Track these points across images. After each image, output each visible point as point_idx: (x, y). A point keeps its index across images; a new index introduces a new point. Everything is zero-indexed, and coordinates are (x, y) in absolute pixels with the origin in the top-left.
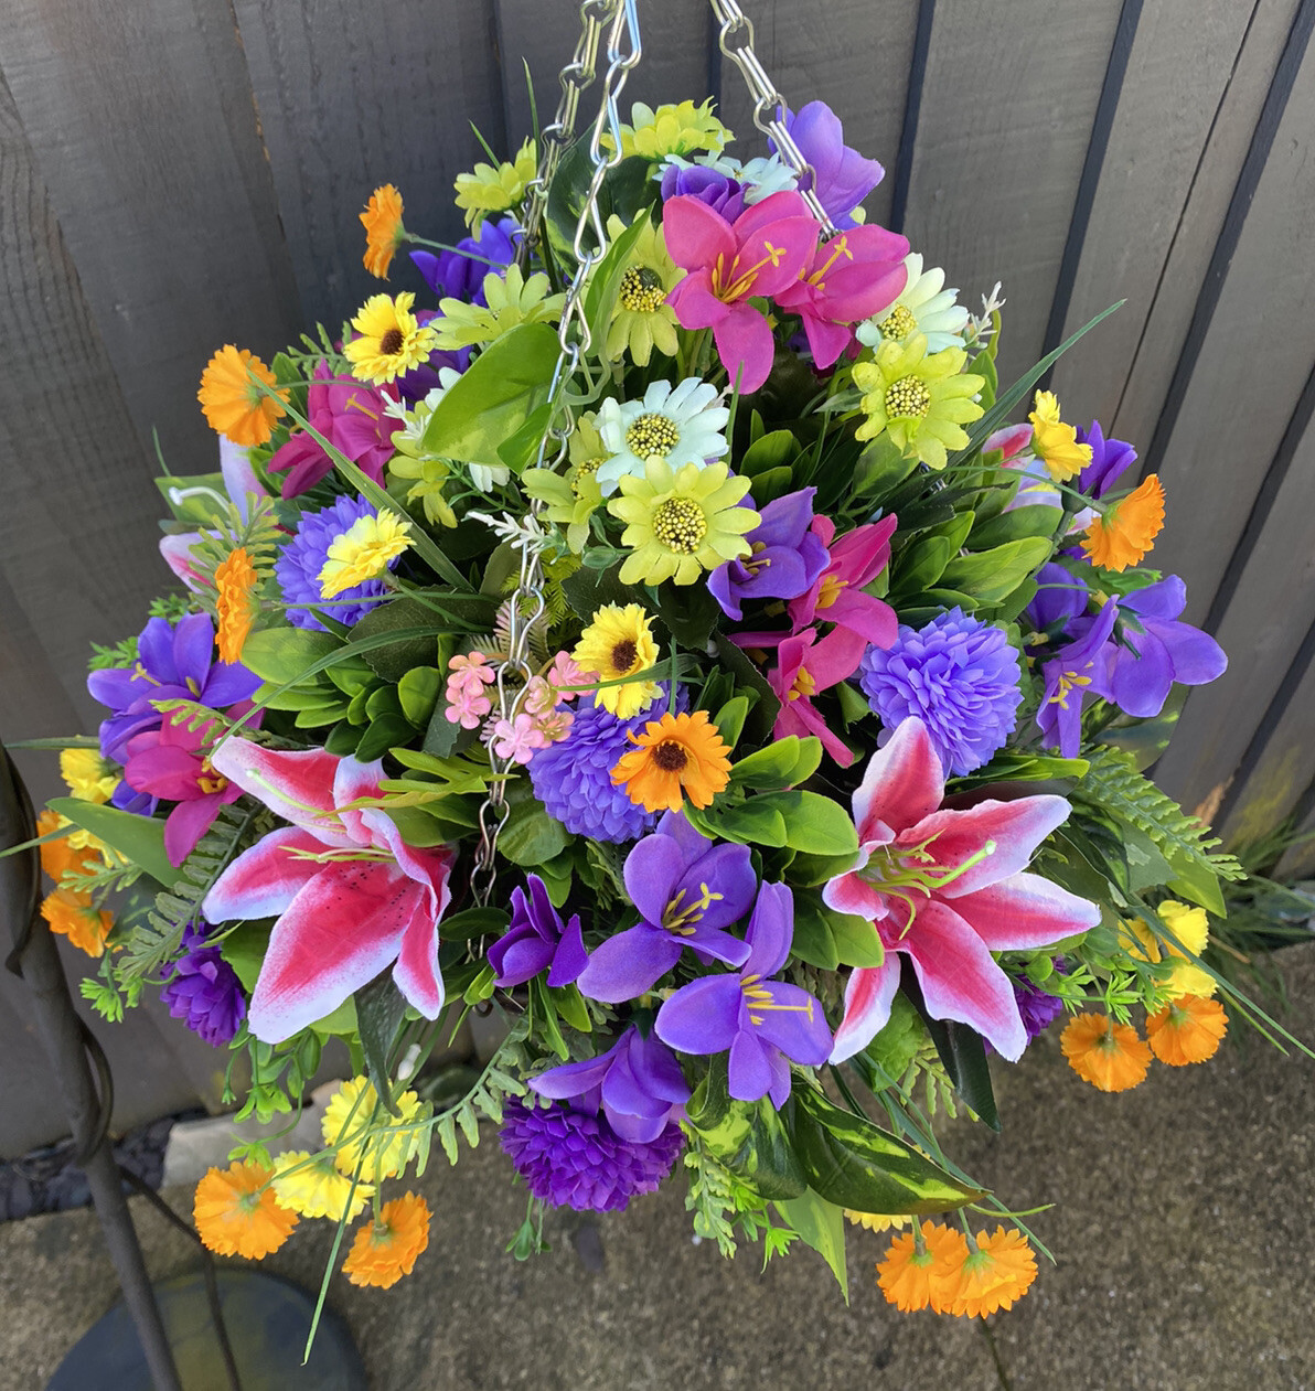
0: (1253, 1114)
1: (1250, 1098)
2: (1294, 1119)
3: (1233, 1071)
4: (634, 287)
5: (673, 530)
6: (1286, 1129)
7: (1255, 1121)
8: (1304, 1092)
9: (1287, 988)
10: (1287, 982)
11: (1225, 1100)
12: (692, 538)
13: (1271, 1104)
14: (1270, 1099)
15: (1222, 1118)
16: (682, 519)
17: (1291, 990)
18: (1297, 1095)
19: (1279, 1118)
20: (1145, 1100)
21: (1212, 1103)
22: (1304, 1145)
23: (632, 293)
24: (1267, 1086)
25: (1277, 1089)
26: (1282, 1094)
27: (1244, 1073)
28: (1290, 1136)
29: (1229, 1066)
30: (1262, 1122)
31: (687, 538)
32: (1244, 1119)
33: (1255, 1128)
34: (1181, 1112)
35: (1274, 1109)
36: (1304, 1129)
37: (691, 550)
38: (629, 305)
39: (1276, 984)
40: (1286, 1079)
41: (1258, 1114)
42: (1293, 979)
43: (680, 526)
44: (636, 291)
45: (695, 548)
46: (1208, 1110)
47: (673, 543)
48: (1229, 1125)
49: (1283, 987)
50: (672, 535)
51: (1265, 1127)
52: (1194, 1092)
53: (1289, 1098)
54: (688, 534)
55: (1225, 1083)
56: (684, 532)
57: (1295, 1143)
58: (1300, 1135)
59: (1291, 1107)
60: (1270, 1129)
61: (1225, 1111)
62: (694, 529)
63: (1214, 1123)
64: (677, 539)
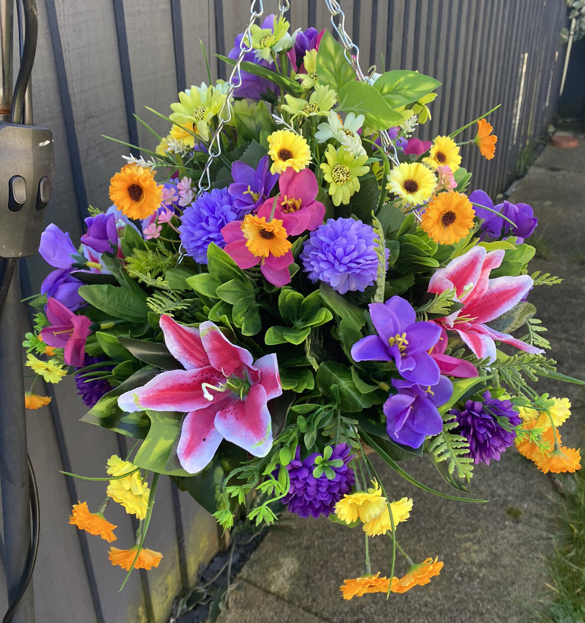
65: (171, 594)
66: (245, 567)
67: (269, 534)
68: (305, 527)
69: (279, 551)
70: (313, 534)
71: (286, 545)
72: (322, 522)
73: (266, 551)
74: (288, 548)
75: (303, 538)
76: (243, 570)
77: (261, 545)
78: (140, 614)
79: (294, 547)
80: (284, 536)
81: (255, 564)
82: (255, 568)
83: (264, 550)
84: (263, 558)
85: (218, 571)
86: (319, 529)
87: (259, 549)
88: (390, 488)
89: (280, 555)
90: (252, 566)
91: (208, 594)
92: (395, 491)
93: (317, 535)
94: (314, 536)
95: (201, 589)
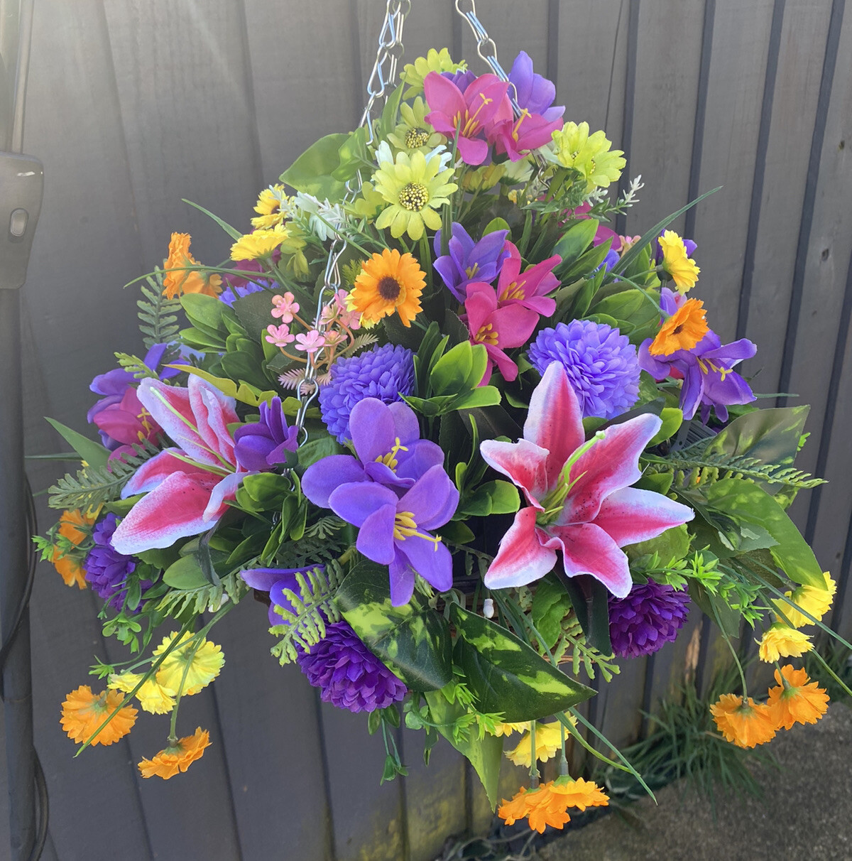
0: (786, 841)
1: (781, 831)
2: (811, 836)
3: (764, 816)
4: (412, 134)
5: (408, 195)
6: (809, 845)
7: (789, 844)
8: (810, 819)
9: (777, 758)
10: (774, 754)
11: (767, 835)
12: (419, 201)
13: (794, 832)
14: (792, 828)
15: (768, 848)
16: (414, 189)
17: (779, 759)
18: (807, 821)
19: (802, 838)
20: (718, 849)
21: (759, 840)
22: (823, 851)
23: (411, 137)
24: (788, 821)
25: (794, 822)
26: (798, 823)
27: (771, 816)
28: (812, 849)
29: (761, 815)
30: (794, 844)
31: (415, 200)
32: (781, 844)
33: (790, 849)
34: (743, 850)
35: (797, 834)
36: (819, 841)
37: (418, 210)
38: (410, 145)
39: (770, 758)
40: (797, 815)
41: (789, 840)
42: (778, 753)
43: (412, 193)
44: (413, 136)
45: (420, 207)
46: (758, 845)
47: (408, 203)
48: (774, 851)
49: (773, 758)
50: (407, 198)
51: (796, 847)
52: (746, 836)
53: (803, 824)
54: (416, 198)
55: (762, 826)
56: (414, 196)
57: (817, 852)
58: (818, 845)
59: (806, 830)
60: (799, 847)
61: (768, 843)
62: (420, 195)
63: (765, 852)
64: (410, 201)
65: (444, 828)
66: (554, 843)
67: (608, 817)
68: (663, 833)
69: (609, 847)
70: (670, 848)
71: (624, 843)
72: (693, 838)
73: (592, 838)
74: (625, 848)
75: (653, 846)
76: (549, 846)
77: (590, 826)
78: (390, 829)
79: (633, 852)
80: (628, 830)
81: (568, 847)
82: (566, 852)
83: (590, 835)
84: (583, 845)
85: (520, 831)
86: (683, 846)
87: (584, 829)
88: (830, 842)
89: (608, 853)
90: (563, 847)
91: (493, 854)
92: (835, 850)
93: (676, 853)
94: (671, 852)
95: (488, 844)
